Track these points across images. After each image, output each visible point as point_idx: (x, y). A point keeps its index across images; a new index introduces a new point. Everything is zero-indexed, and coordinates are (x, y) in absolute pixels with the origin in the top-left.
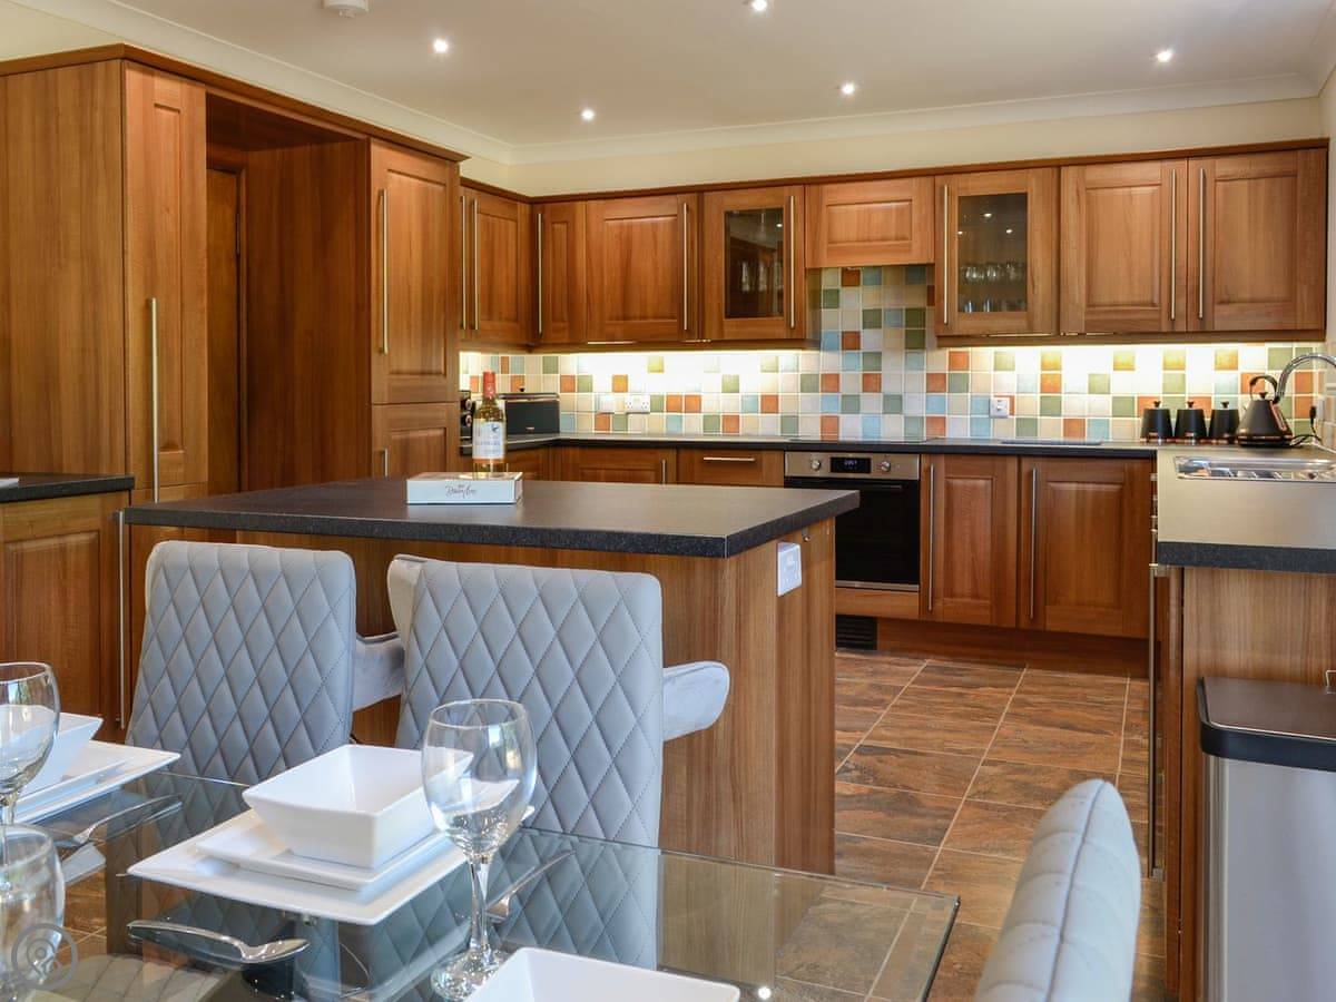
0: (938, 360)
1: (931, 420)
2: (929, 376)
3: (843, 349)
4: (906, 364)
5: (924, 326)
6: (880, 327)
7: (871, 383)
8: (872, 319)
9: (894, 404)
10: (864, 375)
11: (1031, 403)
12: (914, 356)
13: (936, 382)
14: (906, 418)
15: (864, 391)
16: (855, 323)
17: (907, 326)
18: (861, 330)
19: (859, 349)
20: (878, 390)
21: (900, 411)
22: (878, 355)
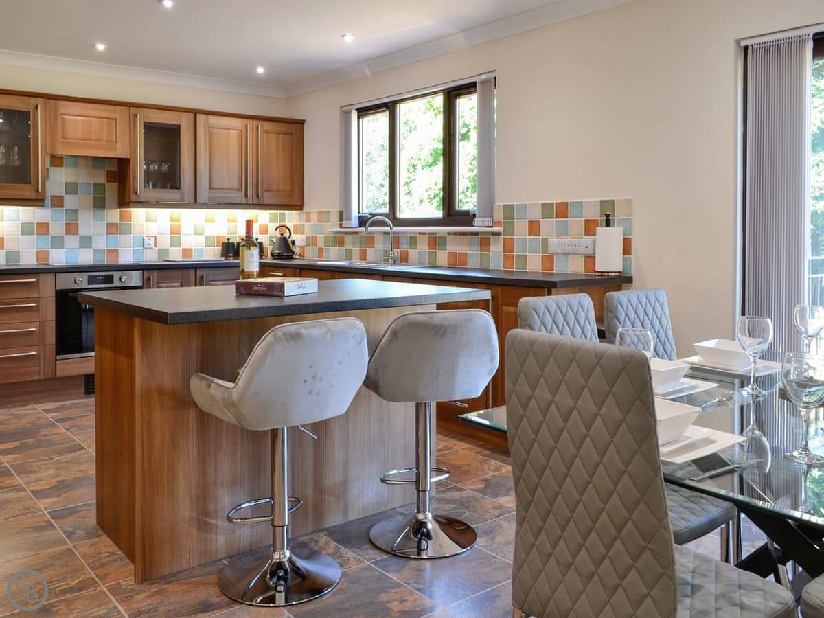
0: (114, 215)
1: (110, 251)
2: (108, 225)
3: (52, 207)
4: (94, 217)
5: (104, 194)
6: (77, 194)
7: (71, 229)
8: (72, 188)
9: (86, 242)
10: (66, 224)
11: (165, 241)
12: (99, 212)
13: (112, 229)
14: (94, 250)
15: (67, 233)
16: (60, 191)
17: (94, 194)
18: (64, 195)
19: (63, 207)
20: (77, 234)
21: (90, 246)
22: (76, 211)
